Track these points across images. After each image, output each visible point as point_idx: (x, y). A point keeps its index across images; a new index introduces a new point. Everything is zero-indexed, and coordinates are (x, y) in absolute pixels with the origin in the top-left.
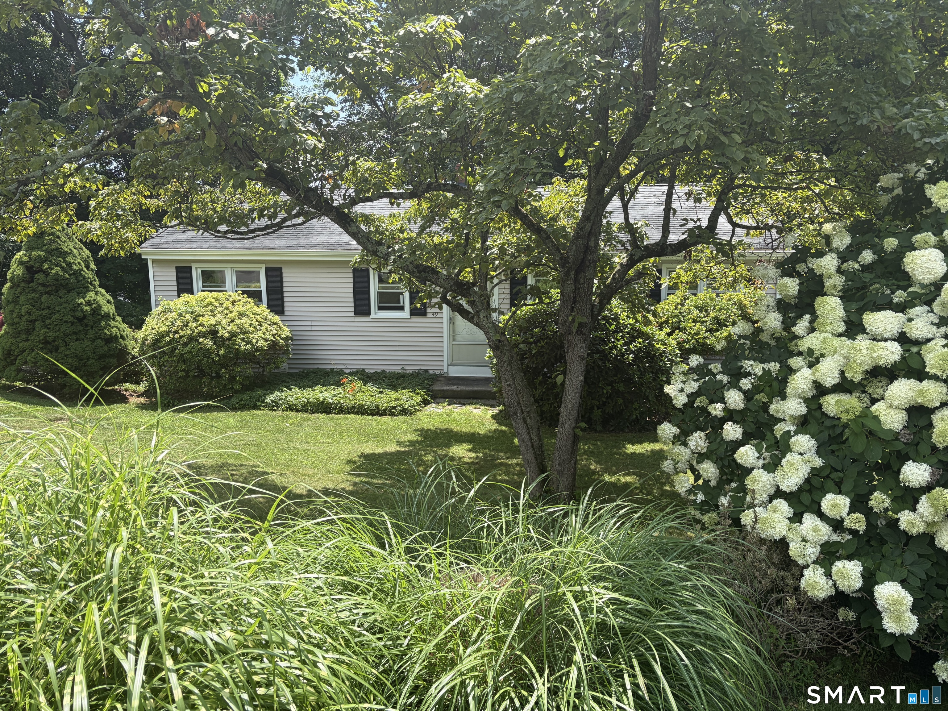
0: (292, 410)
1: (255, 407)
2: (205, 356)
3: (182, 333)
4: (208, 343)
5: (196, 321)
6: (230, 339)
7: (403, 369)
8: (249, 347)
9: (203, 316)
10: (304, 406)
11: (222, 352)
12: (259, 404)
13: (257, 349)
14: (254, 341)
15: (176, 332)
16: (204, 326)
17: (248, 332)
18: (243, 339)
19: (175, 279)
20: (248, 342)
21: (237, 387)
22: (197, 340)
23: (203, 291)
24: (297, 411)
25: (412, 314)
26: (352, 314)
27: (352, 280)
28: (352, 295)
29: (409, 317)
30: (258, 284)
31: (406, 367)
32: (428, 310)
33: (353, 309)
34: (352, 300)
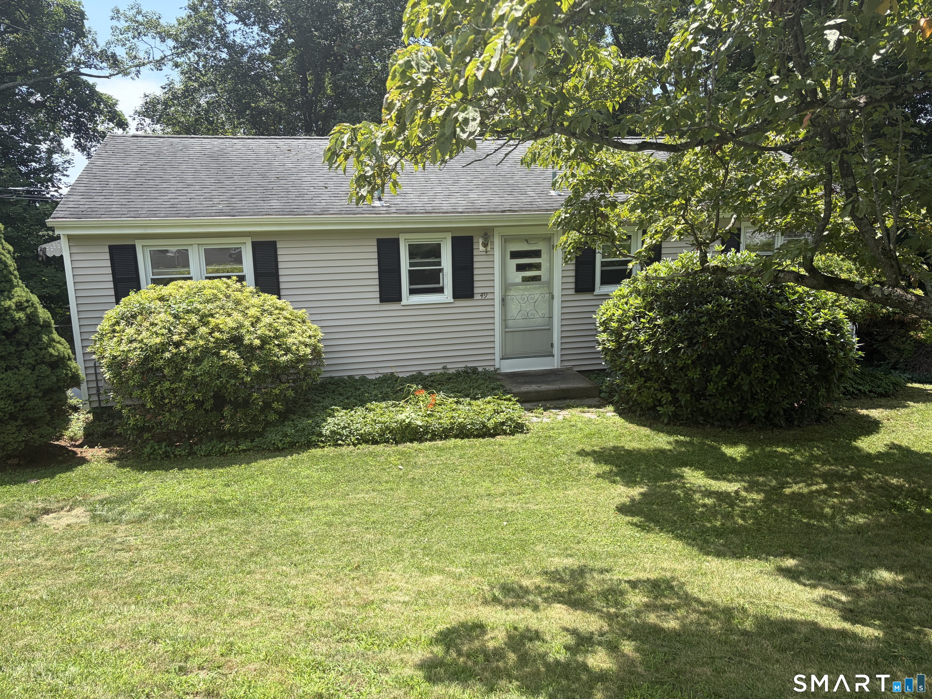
0: (367, 442)
1: (310, 445)
2: (230, 377)
3: (190, 344)
4: (233, 356)
5: (206, 324)
6: (261, 348)
7: (444, 368)
8: (289, 356)
9: (212, 315)
10: (382, 433)
11: (256, 368)
12: (314, 438)
13: (300, 359)
14: (294, 347)
15: (177, 345)
16: (221, 331)
17: (284, 335)
18: (279, 346)
19: (108, 264)
20: (288, 350)
21: (273, 417)
22: (217, 354)
23: (207, 278)
24: (375, 442)
25: (456, 296)
26: (377, 301)
27: (376, 256)
28: (376, 276)
29: (452, 300)
30: (238, 266)
31: (449, 366)
32: (476, 291)
33: (377, 295)
34: (377, 282)
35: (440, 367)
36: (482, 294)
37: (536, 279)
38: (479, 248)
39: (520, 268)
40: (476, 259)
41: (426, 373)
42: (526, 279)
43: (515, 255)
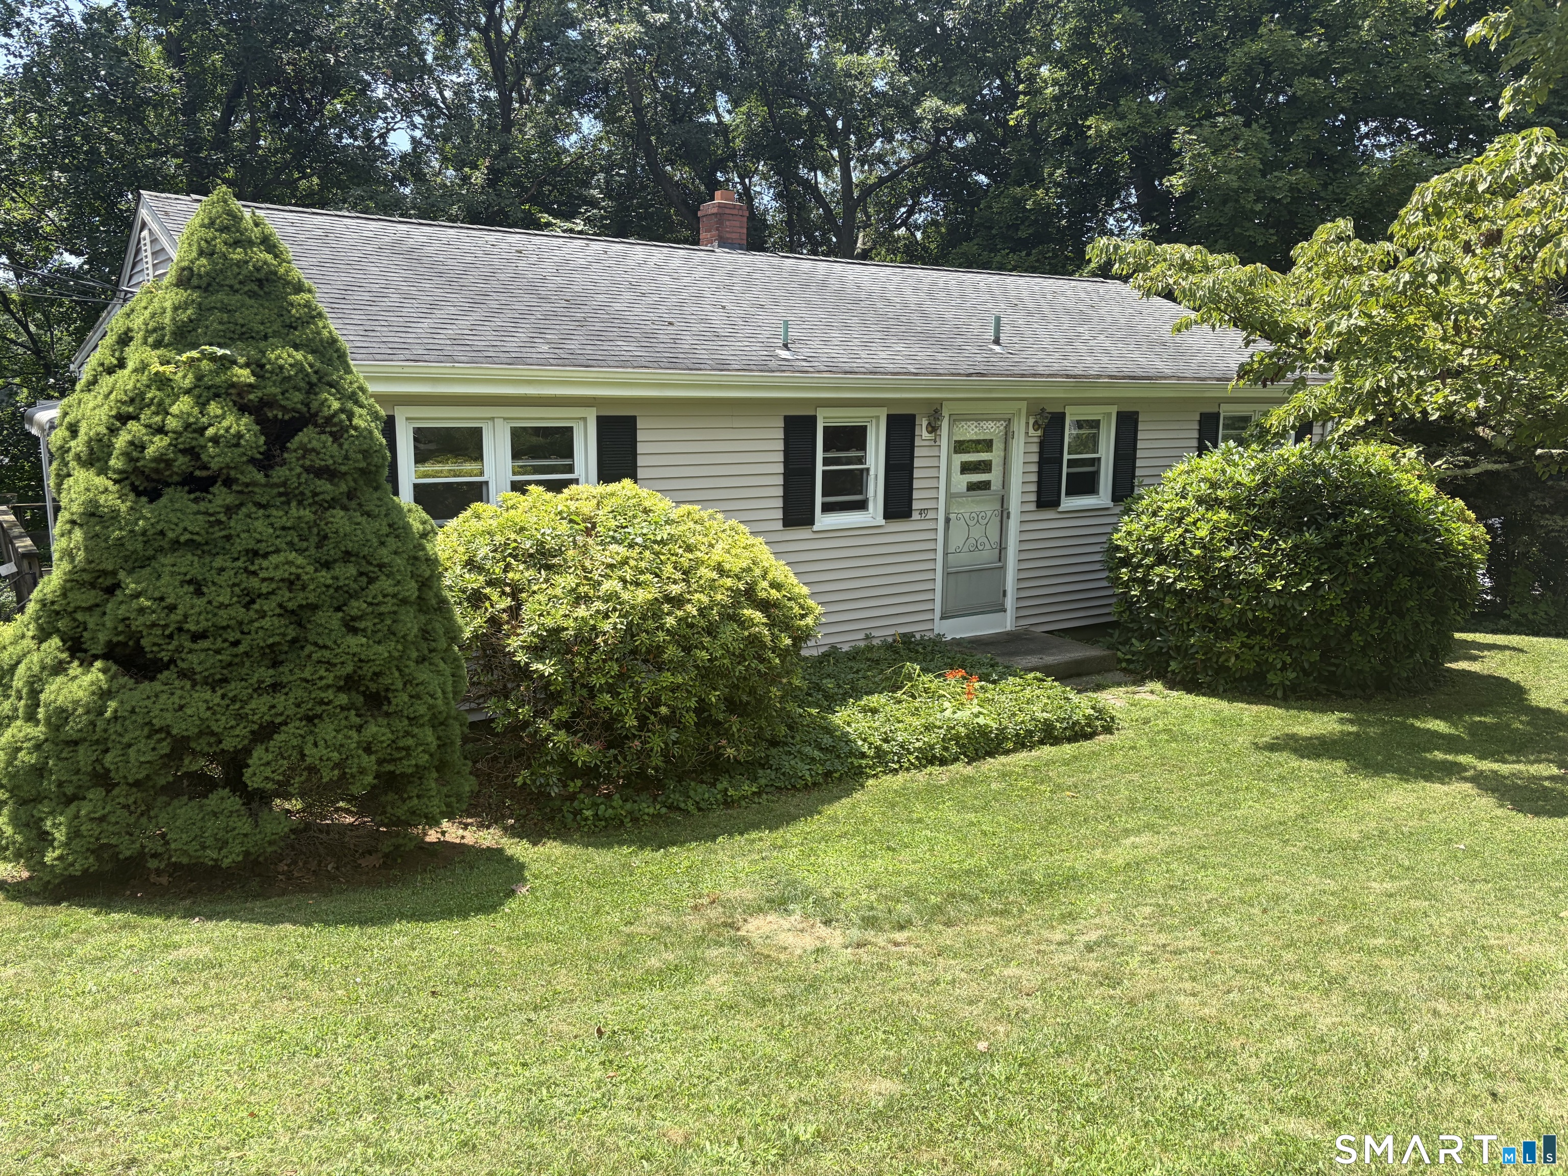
4: (759, 620)
7: (867, 637)
11: (786, 640)
25: (888, 515)
26: (779, 525)
27: (780, 446)
28: (780, 480)
29: (883, 522)
30: (567, 462)
31: (875, 633)
32: (916, 505)
33: (779, 514)
34: (780, 492)
35: (862, 636)
36: (921, 511)
37: (985, 486)
38: (922, 433)
39: (966, 468)
40: (917, 452)
41: (845, 648)
42: (972, 487)
43: (960, 447)
